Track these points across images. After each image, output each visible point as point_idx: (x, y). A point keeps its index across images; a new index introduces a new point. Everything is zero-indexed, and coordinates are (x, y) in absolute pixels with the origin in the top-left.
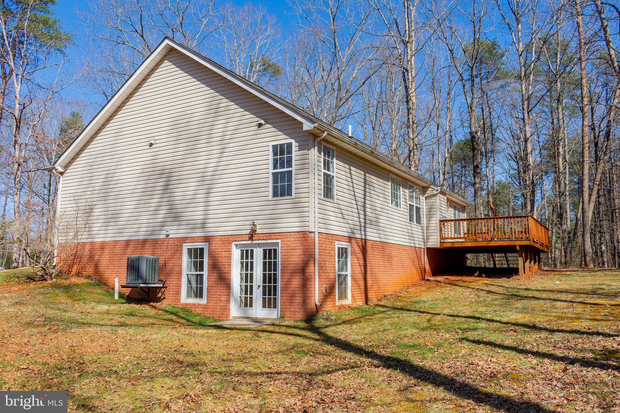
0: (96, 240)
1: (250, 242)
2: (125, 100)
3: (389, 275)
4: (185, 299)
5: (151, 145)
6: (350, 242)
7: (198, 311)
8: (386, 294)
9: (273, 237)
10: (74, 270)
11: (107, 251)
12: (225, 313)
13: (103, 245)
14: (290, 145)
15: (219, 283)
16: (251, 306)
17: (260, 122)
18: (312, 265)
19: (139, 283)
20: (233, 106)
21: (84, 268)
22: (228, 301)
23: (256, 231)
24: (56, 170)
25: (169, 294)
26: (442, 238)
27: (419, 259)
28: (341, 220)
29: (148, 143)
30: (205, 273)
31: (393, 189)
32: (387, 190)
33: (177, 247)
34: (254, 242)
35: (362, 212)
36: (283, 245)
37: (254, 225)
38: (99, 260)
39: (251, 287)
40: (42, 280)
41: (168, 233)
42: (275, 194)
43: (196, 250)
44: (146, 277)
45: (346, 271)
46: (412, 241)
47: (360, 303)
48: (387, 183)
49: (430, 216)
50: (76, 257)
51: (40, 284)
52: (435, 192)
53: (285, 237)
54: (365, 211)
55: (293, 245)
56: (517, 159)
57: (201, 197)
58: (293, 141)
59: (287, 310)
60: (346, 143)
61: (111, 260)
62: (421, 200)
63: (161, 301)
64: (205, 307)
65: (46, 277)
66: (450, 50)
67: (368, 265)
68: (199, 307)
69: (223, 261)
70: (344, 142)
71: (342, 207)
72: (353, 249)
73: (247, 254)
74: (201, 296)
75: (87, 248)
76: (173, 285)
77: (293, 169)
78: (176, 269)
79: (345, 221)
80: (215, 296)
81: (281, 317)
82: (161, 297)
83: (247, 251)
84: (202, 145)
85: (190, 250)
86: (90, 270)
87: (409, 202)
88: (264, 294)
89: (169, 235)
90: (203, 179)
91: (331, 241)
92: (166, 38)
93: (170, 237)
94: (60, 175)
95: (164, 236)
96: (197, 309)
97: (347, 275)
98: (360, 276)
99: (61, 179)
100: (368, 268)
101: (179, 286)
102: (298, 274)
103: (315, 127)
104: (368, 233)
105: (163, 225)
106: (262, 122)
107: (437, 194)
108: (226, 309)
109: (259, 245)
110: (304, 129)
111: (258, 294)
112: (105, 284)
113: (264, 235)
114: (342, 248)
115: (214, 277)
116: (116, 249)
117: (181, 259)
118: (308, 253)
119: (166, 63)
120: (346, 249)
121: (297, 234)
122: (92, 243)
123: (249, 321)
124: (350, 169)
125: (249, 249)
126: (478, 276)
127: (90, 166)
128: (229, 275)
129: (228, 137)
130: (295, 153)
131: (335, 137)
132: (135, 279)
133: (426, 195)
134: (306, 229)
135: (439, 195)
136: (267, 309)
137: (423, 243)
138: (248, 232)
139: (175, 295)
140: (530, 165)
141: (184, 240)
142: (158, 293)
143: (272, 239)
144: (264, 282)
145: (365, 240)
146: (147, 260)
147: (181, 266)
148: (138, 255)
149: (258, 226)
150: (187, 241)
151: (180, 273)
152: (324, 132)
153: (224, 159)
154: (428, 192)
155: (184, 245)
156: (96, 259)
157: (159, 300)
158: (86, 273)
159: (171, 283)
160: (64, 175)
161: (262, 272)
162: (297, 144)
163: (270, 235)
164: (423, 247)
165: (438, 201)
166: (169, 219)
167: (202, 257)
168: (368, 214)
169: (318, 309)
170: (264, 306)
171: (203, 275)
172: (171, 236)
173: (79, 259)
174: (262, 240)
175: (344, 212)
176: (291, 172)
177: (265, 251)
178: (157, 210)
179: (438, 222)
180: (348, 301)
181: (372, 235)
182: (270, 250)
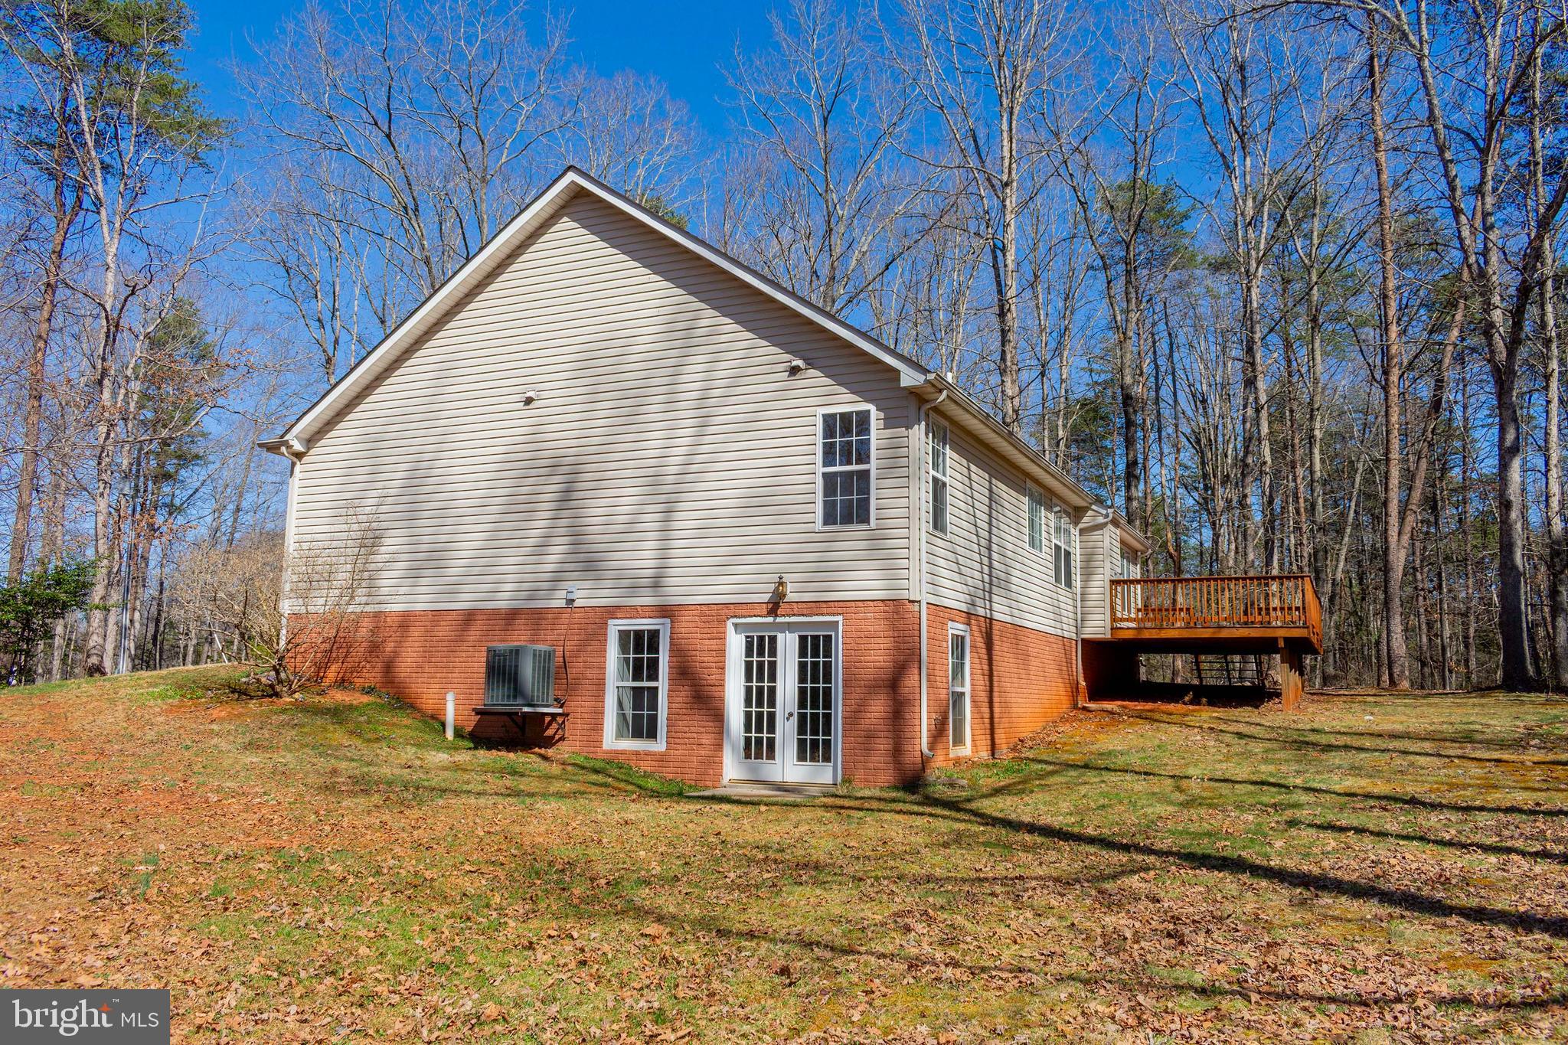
0: (389, 608)
1: (770, 619)
2: (462, 299)
3: (1025, 696)
4: (612, 740)
5: (529, 401)
6: (969, 624)
7: (646, 766)
8: (1022, 736)
9: (825, 611)
10: (332, 673)
11: (416, 633)
12: (711, 771)
13: (406, 621)
14: (864, 417)
15: (696, 706)
16: (771, 755)
17: (794, 363)
18: (916, 671)
19: (517, 705)
20: (729, 326)
21: (356, 669)
22: (719, 746)
23: (784, 596)
24: (289, 447)
25: (575, 730)
26: (1114, 619)
27: (1069, 662)
28: (956, 577)
29: (522, 397)
30: (663, 684)
31: (1031, 510)
32: (1021, 513)
33: (593, 627)
34: (779, 620)
35: (986, 561)
36: (848, 628)
37: (781, 583)
38: (396, 654)
39: (772, 717)
40: (270, 696)
41: (570, 596)
42: (829, 518)
43: (639, 635)
44: (533, 691)
45: (963, 685)
46: (1058, 625)
47: (984, 754)
48: (1022, 498)
49: (1088, 573)
50: (338, 646)
51: (267, 706)
52: (1101, 520)
53: (852, 610)
54: (990, 558)
55: (871, 628)
56: (1200, 445)
57: (650, 520)
58: (872, 408)
59: (859, 765)
60: (971, 413)
61: (427, 654)
62: (1073, 537)
63: (554, 744)
64: (661, 758)
65: (278, 688)
66: (1080, 201)
67: (995, 673)
68: (649, 758)
69: (703, 658)
70: (967, 411)
71: (959, 550)
72: (973, 637)
73: (761, 647)
74: (652, 734)
75: (366, 626)
76: (583, 710)
77: (873, 466)
78: (590, 674)
79: (962, 579)
80: (688, 735)
81: (844, 781)
82: (553, 737)
83: (761, 639)
84: (654, 407)
85: (624, 635)
86: (371, 675)
87: (1054, 541)
88: (802, 730)
89: (573, 600)
90: (655, 481)
91: (942, 620)
92: (570, 168)
93: (576, 604)
94: (295, 459)
95: (562, 603)
96: (642, 763)
97: (963, 694)
98: (983, 697)
99: (298, 468)
100: (995, 679)
101: (599, 713)
102: (884, 690)
103: (927, 381)
104: (995, 606)
105: (557, 578)
106: (799, 363)
107: (1104, 525)
108: (713, 763)
109: (790, 627)
110: (902, 385)
111: (786, 732)
112: (413, 706)
113: (804, 605)
114: (957, 636)
115: (683, 694)
116: (440, 628)
117: (602, 651)
118: (906, 646)
119: (566, 223)
120: (963, 638)
121: (881, 604)
122: (377, 615)
123: (769, 789)
124: (969, 469)
125: (767, 634)
126: (1192, 703)
127: (374, 443)
128: (719, 688)
129: (717, 393)
130: (877, 434)
131: (955, 402)
132: (509, 697)
133: (1081, 526)
134: (904, 594)
135: (1110, 526)
136: (808, 763)
137: (1074, 629)
138: (766, 597)
139: (588, 733)
140: (1265, 463)
141: (612, 612)
142: (547, 728)
143: (822, 615)
144: (802, 704)
145: (991, 619)
146: (535, 655)
147: (602, 668)
148: (516, 644)
149: (789, 585)
150: (619, 615)
151: (600, 685)
152: (941, 391)
153: (707, 439)
154: (1085, 519)
155: (611, 622)
156: (388, 649)
157: (549, 742)
158: (362, 680)
159: (579, 705)
160: (305, 459)
161: (797, 685)
162: (882, 415)
163: (817, 606)
164: (1074, 636)
165: (1107, 540)
166: (572, 566)
167: (654, 648)
168: (996, 564)
169: (925, 761)
170: (802, 757)
171: (656, 688)
172: (578, 603)
173: (345, 650)
174: (799, 615)
175: (961, 560)
176: (867, 472)
177: (803, 639)
178: (542, 546)
179: (1107, 584)
180: (966, 750)
181: (1001, 612)
182: (816, 638)
